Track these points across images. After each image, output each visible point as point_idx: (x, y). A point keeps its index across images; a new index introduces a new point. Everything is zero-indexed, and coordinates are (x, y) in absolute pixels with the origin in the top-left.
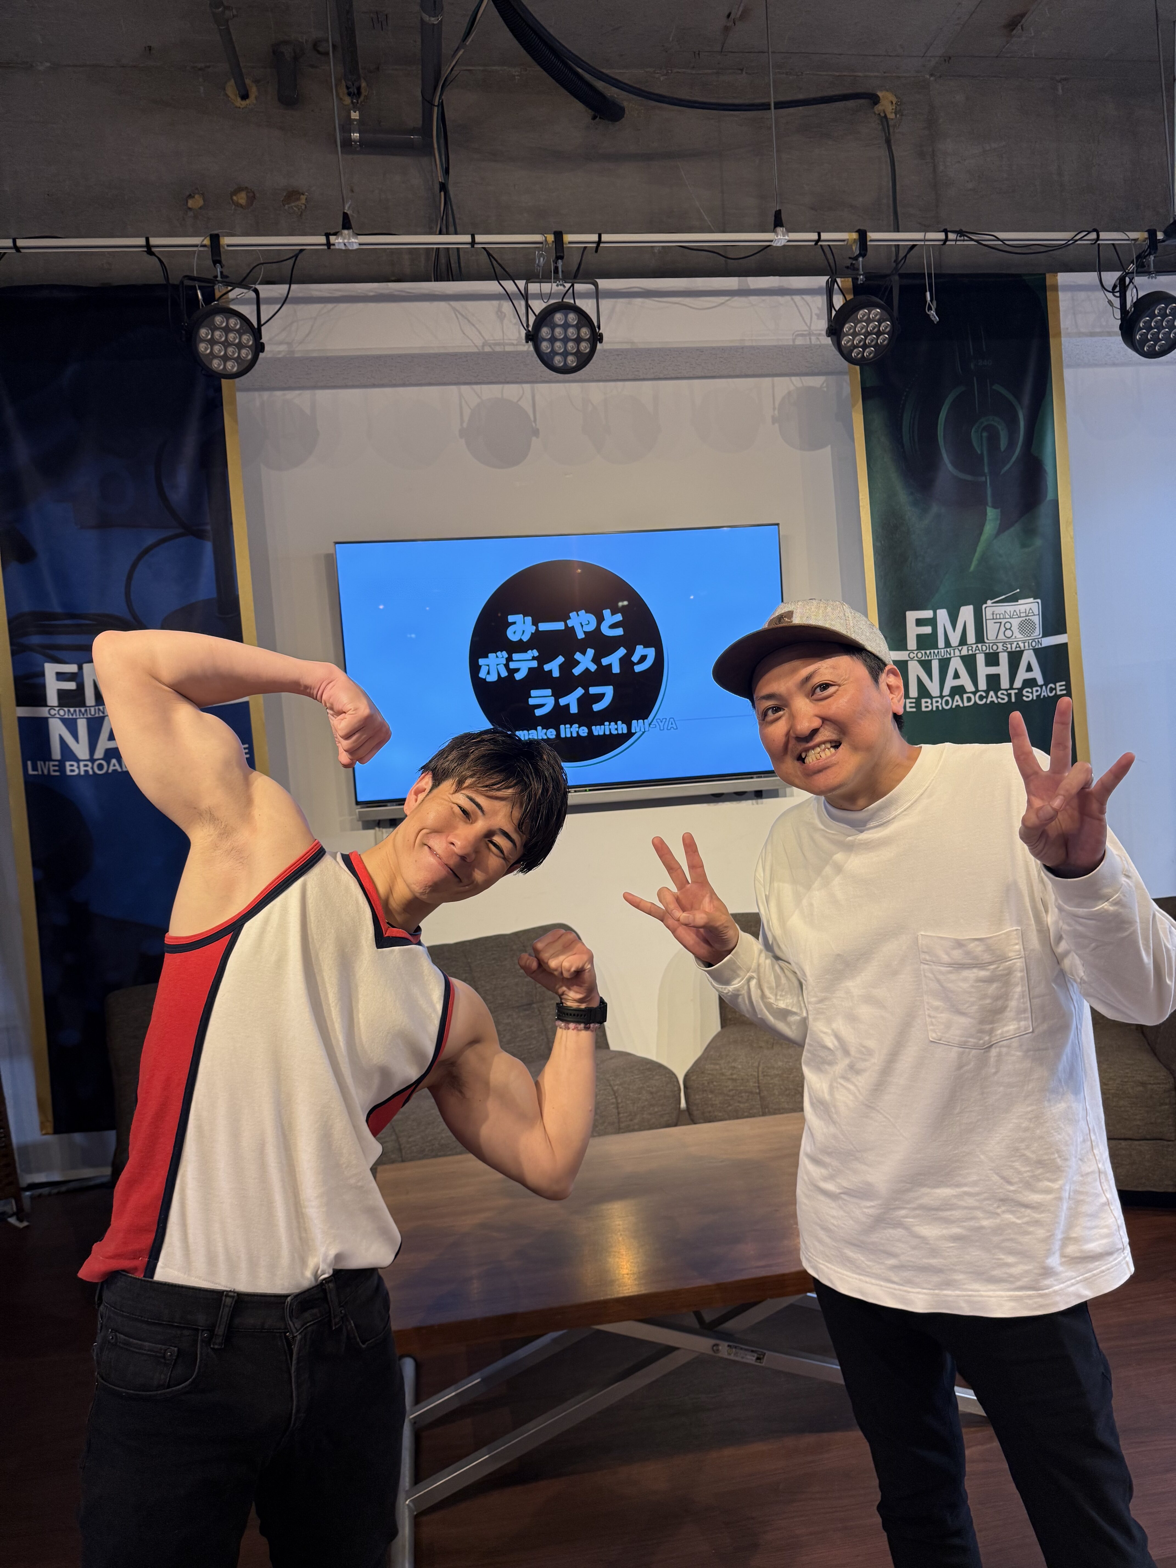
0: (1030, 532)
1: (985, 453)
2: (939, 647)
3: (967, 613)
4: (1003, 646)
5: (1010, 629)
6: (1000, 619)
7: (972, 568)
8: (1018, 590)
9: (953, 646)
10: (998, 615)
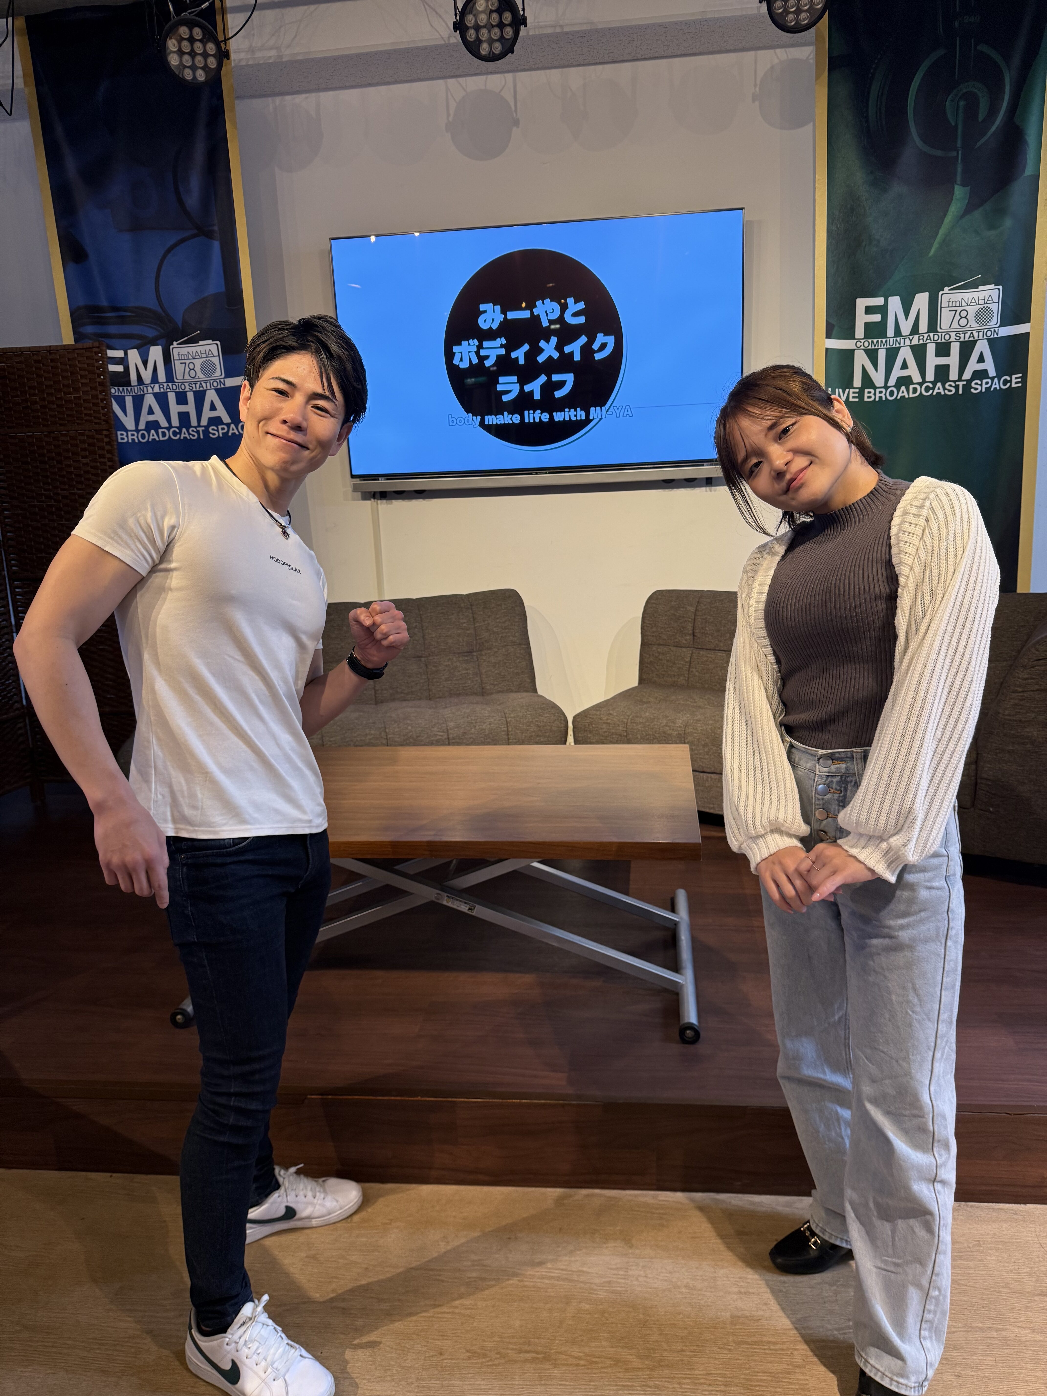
0: (1000, 212)
1: (960, 125)
2: (888, 336)
3: (921, 301)
4: (956, 335)
5: (965, 317)
6: (956, 306)
7: (932, 252)
8: (980, 276)
9: (903, 335)
10: (954, 303)
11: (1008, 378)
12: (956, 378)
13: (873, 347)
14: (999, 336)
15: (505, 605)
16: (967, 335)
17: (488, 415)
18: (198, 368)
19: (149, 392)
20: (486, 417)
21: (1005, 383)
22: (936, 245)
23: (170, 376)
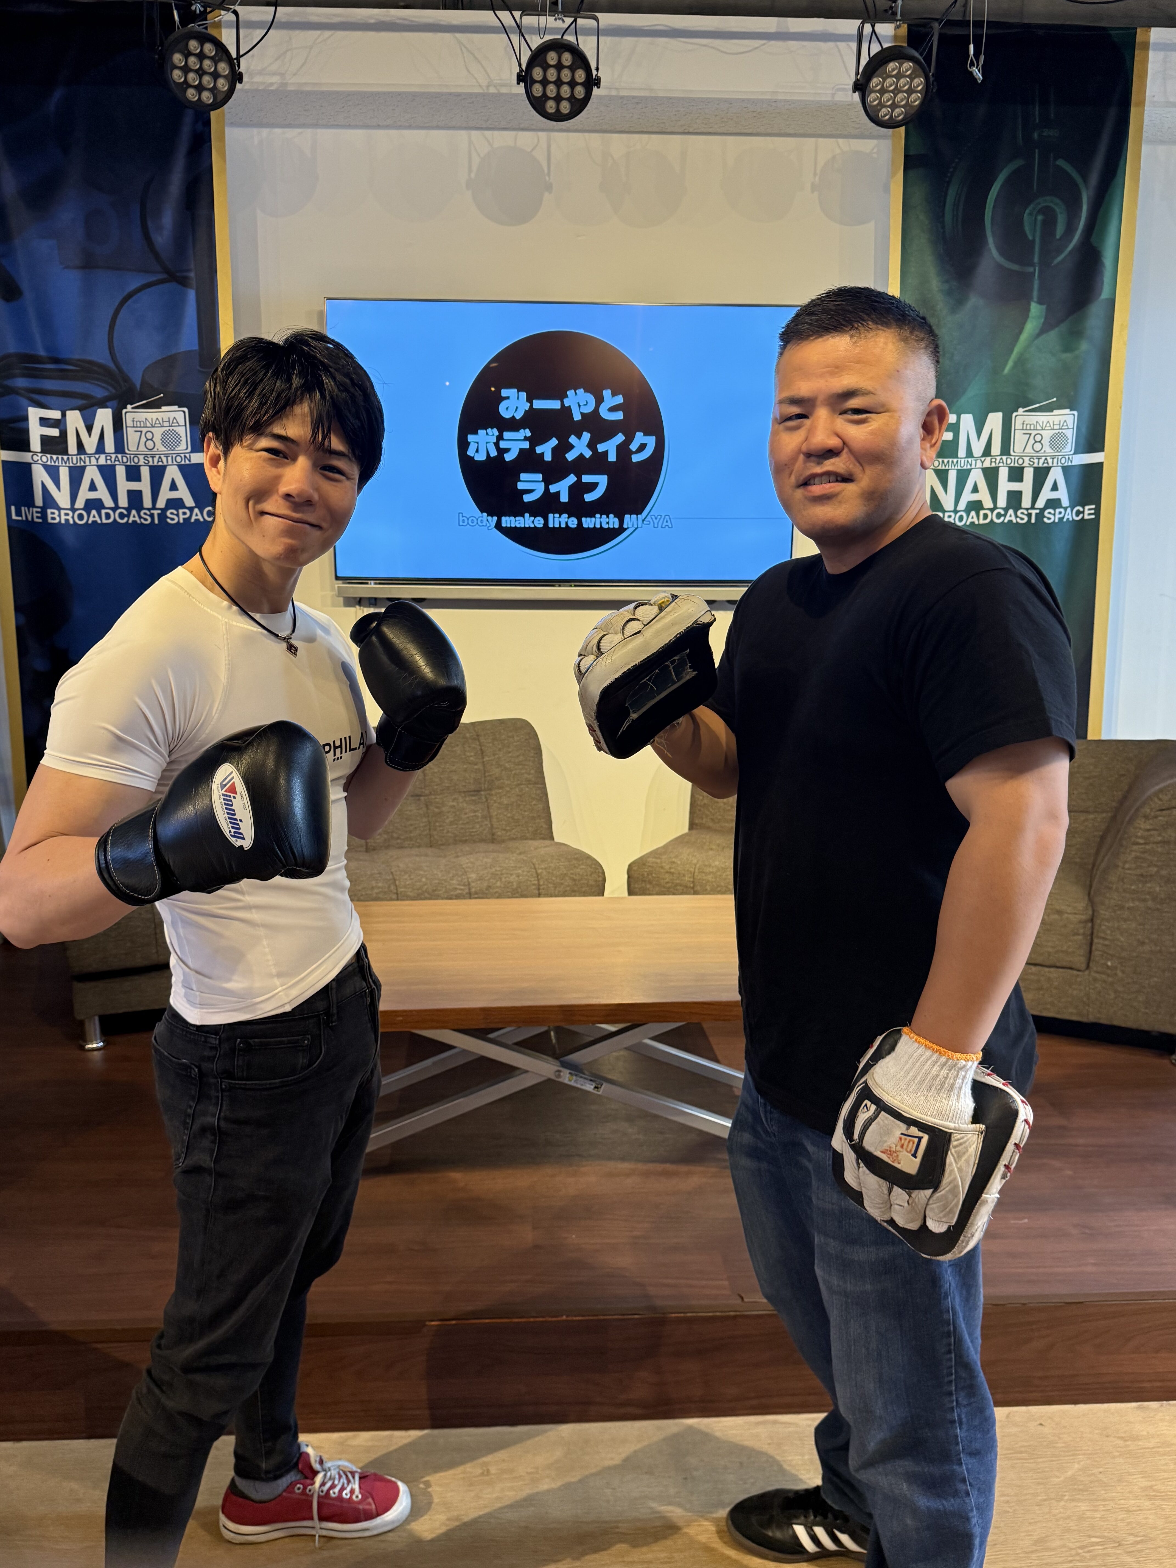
0: (1075, 334)
1: (1037, 240)
2: (959, 456)
3: (995, 420)
4: (1030, 460)
5: (1040, 442)
6: (1030, 430)
7: (1006, 370)
8: (1055, 399)
9: (975, 456)
10: (1028, 426)
11: (1081, 509)
12: (1029, 505)
13: (944, 467)
14: (1073, 464)
15: (517, 736)
16: (1041, 461)
17: (505, 516)
18: (157, 439)
19: (92, 463)
20: (504, 519)
21: (1077, 515)
22: (1010, 364)
23: (120, 447)
